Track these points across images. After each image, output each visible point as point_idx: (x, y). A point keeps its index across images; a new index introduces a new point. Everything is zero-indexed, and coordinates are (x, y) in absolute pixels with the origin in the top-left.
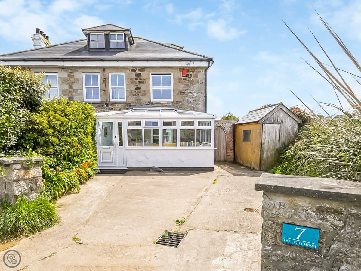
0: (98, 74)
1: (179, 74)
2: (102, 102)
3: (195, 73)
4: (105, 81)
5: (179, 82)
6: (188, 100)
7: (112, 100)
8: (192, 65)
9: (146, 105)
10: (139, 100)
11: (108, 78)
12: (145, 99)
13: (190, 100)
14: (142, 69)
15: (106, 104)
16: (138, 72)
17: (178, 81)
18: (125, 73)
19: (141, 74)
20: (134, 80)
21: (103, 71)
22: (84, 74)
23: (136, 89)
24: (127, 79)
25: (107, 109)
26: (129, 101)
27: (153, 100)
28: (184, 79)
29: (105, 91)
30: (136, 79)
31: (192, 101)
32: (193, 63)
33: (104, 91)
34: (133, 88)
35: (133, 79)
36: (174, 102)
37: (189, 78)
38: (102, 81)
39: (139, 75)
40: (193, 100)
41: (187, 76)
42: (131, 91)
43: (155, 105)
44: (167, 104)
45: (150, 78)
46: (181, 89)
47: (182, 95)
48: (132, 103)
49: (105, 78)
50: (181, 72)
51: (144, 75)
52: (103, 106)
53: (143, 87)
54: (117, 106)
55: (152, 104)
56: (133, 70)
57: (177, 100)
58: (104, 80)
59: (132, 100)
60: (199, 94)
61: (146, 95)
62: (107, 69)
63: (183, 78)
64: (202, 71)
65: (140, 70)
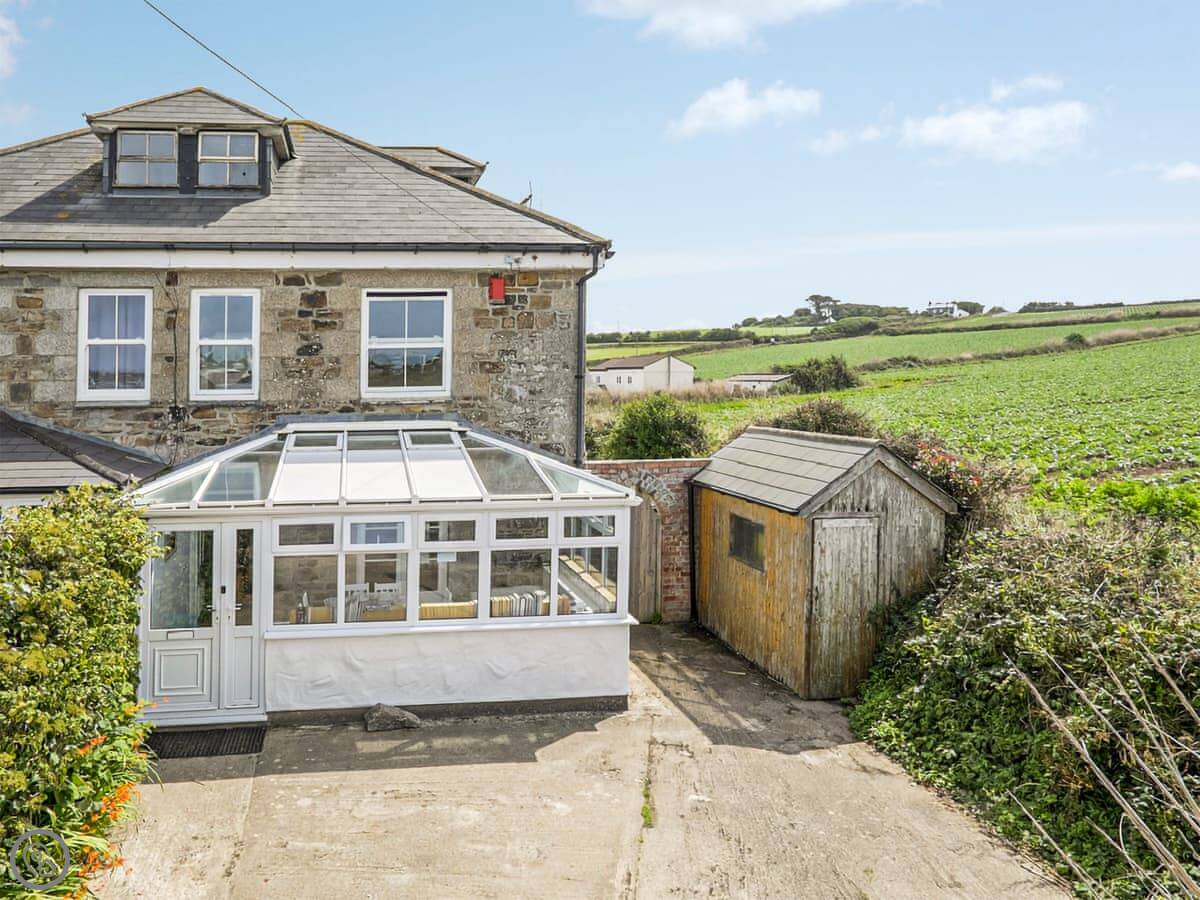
0: (148, 295)
1: (478, 296)
2: (153, 403)
3: (539, 292)
4: (173, 320)
5: (477, 324)
6: (510, 390)
7: (197, 394)
8: (527, 262)
9: (341, 411)
10: (313, 394)
11: (187, 312)
12: (336, 391)
13: (520, 392)
14: (332, 277)
15: (174, 410)
16: (312, 287)
17: (471, 320)
18: (258, 291)
19: (323, 293)
20: (296, 317)
21: (168, 283)
22: (85, 295)
23: (302, 351)
24: (266, 311)
25: (175, 428)
26: (272, 398)
27: (371, 394)
28: (495, 313)
29: (173, 362)
30: (302, 314)
31: (525, 395)
32: (535, 258)
33: (169, 359)
34: (290, 345)
35: (292, 312)
36: (453, 397)
37: (515, 308)
38: (162, 322)
39: (315, 300)
40: (532, 393)
41: (508, 300)
42: (283, 360)
43: (380, 411)
44: (427, 408)
45: (359, 310)
46: (485, 349)
47: (489, 371)
48: (281, 403)
49: (175, 311)
50: (487, 288)
51: (336, 298)
52: (158, 416)
53: (331, 341)
54: (218, 418)
55: (367, 406)
56: (294, 279)
57: (467, 393)
58: (169, 319)
59: (283, 392)
60: (554, 368)
61: (342, 374)
62: (184, 277)
63: (490, 308)
64: (568, 284)
65: (320, 281)
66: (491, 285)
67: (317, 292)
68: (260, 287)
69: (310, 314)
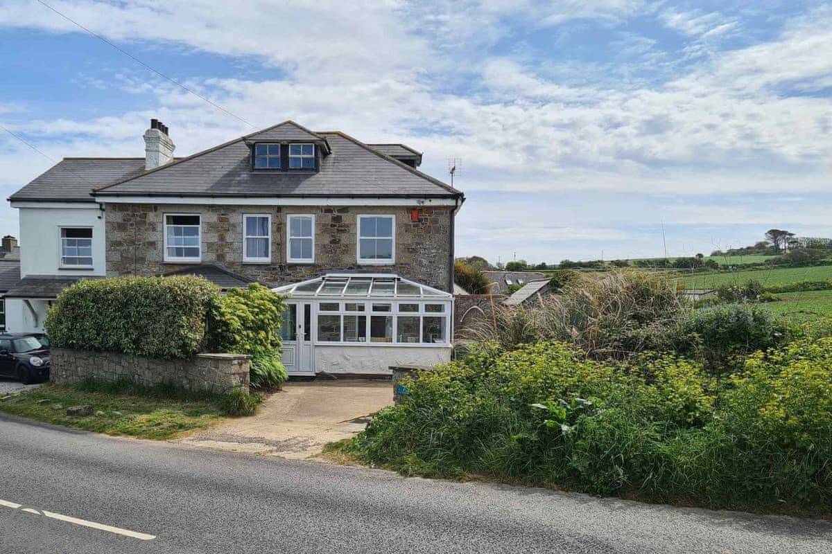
0: (270, 216)
1: (406, 218)
2: (273, 263)
3: (433, 216)
4: (280, 228)
5: (406, 231)
6: (420, 261)
7: (290, 260)
8: (427, 203)
9: (349, 269)
10: (337, 261)
11: (286, 224)
12: (347, 260)
13: (425, 262)
14: (344, 209)
15: (280, 266)
16: (336, 214)
17: (404, 228)
18: (314, 215)
19: (341, 217)
20: (329, 227)
21: (278, 212)
22: (245, 216)
23: (332, 242)
24: (317, 224)
25: (281, 274)
26: (320, 262)
27: (360, 261)
28: (414, 226)
29: (280, 246)
30: (332, 226)
31: (427, 263)
32: (430, 201)
33: (278, 244)
34: (327, 240)
35: (328, 224)
36: (396, 263)
37: (423, 224)
38: (275, 229)
39: (337, 219)
40: (430, 262)
41: (420, 220)
42: (324, 245)
43: (365, 269)
44: (385, 268)
45: (356, 224)
46: (410, 242)
47: (411, 252)
48: (324, 265)
49: (281, 224)
50: (410, 215)
51: (346, 218)
52: (274, 269)
53: (344, 238)
54: (298, 270)
55: (359, 267)
56: (328, 210)
57: (402, 262)
58: (278, 227)
59: (325, 260)
60: (440, 251)
61: (349, 253)
62: (284, 209)
63: (412, 224)
64: (446, 213)
65: (339, 211)
66: (412, 213)
67: (338, 216)
68: (315, 214)
69: (335, 226)
